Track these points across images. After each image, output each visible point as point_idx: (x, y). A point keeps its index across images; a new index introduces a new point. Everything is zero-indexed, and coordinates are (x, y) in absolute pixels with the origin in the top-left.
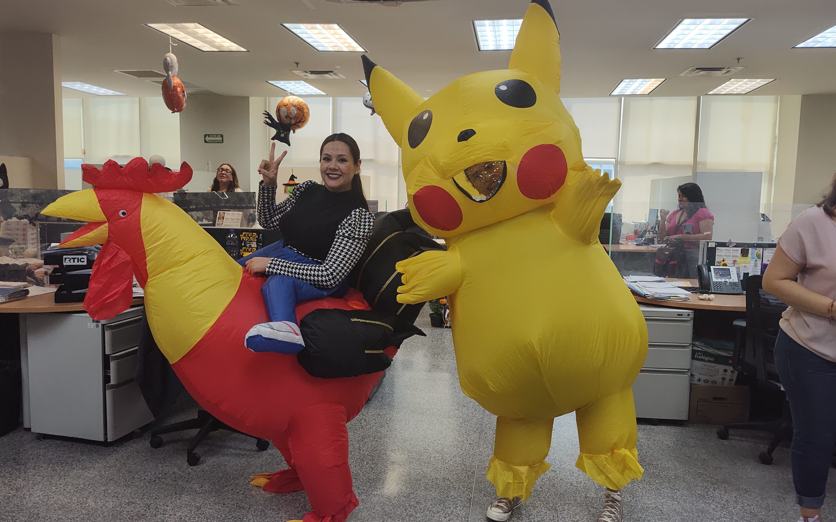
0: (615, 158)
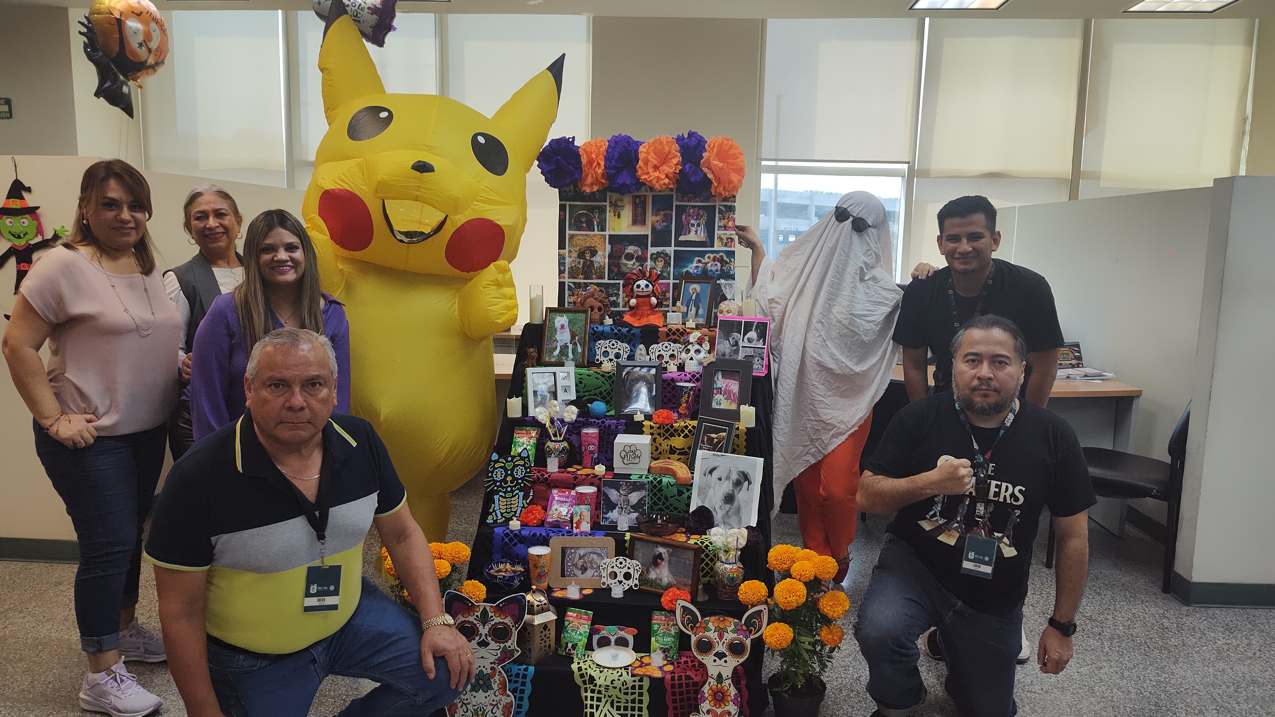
0: (908, 163)
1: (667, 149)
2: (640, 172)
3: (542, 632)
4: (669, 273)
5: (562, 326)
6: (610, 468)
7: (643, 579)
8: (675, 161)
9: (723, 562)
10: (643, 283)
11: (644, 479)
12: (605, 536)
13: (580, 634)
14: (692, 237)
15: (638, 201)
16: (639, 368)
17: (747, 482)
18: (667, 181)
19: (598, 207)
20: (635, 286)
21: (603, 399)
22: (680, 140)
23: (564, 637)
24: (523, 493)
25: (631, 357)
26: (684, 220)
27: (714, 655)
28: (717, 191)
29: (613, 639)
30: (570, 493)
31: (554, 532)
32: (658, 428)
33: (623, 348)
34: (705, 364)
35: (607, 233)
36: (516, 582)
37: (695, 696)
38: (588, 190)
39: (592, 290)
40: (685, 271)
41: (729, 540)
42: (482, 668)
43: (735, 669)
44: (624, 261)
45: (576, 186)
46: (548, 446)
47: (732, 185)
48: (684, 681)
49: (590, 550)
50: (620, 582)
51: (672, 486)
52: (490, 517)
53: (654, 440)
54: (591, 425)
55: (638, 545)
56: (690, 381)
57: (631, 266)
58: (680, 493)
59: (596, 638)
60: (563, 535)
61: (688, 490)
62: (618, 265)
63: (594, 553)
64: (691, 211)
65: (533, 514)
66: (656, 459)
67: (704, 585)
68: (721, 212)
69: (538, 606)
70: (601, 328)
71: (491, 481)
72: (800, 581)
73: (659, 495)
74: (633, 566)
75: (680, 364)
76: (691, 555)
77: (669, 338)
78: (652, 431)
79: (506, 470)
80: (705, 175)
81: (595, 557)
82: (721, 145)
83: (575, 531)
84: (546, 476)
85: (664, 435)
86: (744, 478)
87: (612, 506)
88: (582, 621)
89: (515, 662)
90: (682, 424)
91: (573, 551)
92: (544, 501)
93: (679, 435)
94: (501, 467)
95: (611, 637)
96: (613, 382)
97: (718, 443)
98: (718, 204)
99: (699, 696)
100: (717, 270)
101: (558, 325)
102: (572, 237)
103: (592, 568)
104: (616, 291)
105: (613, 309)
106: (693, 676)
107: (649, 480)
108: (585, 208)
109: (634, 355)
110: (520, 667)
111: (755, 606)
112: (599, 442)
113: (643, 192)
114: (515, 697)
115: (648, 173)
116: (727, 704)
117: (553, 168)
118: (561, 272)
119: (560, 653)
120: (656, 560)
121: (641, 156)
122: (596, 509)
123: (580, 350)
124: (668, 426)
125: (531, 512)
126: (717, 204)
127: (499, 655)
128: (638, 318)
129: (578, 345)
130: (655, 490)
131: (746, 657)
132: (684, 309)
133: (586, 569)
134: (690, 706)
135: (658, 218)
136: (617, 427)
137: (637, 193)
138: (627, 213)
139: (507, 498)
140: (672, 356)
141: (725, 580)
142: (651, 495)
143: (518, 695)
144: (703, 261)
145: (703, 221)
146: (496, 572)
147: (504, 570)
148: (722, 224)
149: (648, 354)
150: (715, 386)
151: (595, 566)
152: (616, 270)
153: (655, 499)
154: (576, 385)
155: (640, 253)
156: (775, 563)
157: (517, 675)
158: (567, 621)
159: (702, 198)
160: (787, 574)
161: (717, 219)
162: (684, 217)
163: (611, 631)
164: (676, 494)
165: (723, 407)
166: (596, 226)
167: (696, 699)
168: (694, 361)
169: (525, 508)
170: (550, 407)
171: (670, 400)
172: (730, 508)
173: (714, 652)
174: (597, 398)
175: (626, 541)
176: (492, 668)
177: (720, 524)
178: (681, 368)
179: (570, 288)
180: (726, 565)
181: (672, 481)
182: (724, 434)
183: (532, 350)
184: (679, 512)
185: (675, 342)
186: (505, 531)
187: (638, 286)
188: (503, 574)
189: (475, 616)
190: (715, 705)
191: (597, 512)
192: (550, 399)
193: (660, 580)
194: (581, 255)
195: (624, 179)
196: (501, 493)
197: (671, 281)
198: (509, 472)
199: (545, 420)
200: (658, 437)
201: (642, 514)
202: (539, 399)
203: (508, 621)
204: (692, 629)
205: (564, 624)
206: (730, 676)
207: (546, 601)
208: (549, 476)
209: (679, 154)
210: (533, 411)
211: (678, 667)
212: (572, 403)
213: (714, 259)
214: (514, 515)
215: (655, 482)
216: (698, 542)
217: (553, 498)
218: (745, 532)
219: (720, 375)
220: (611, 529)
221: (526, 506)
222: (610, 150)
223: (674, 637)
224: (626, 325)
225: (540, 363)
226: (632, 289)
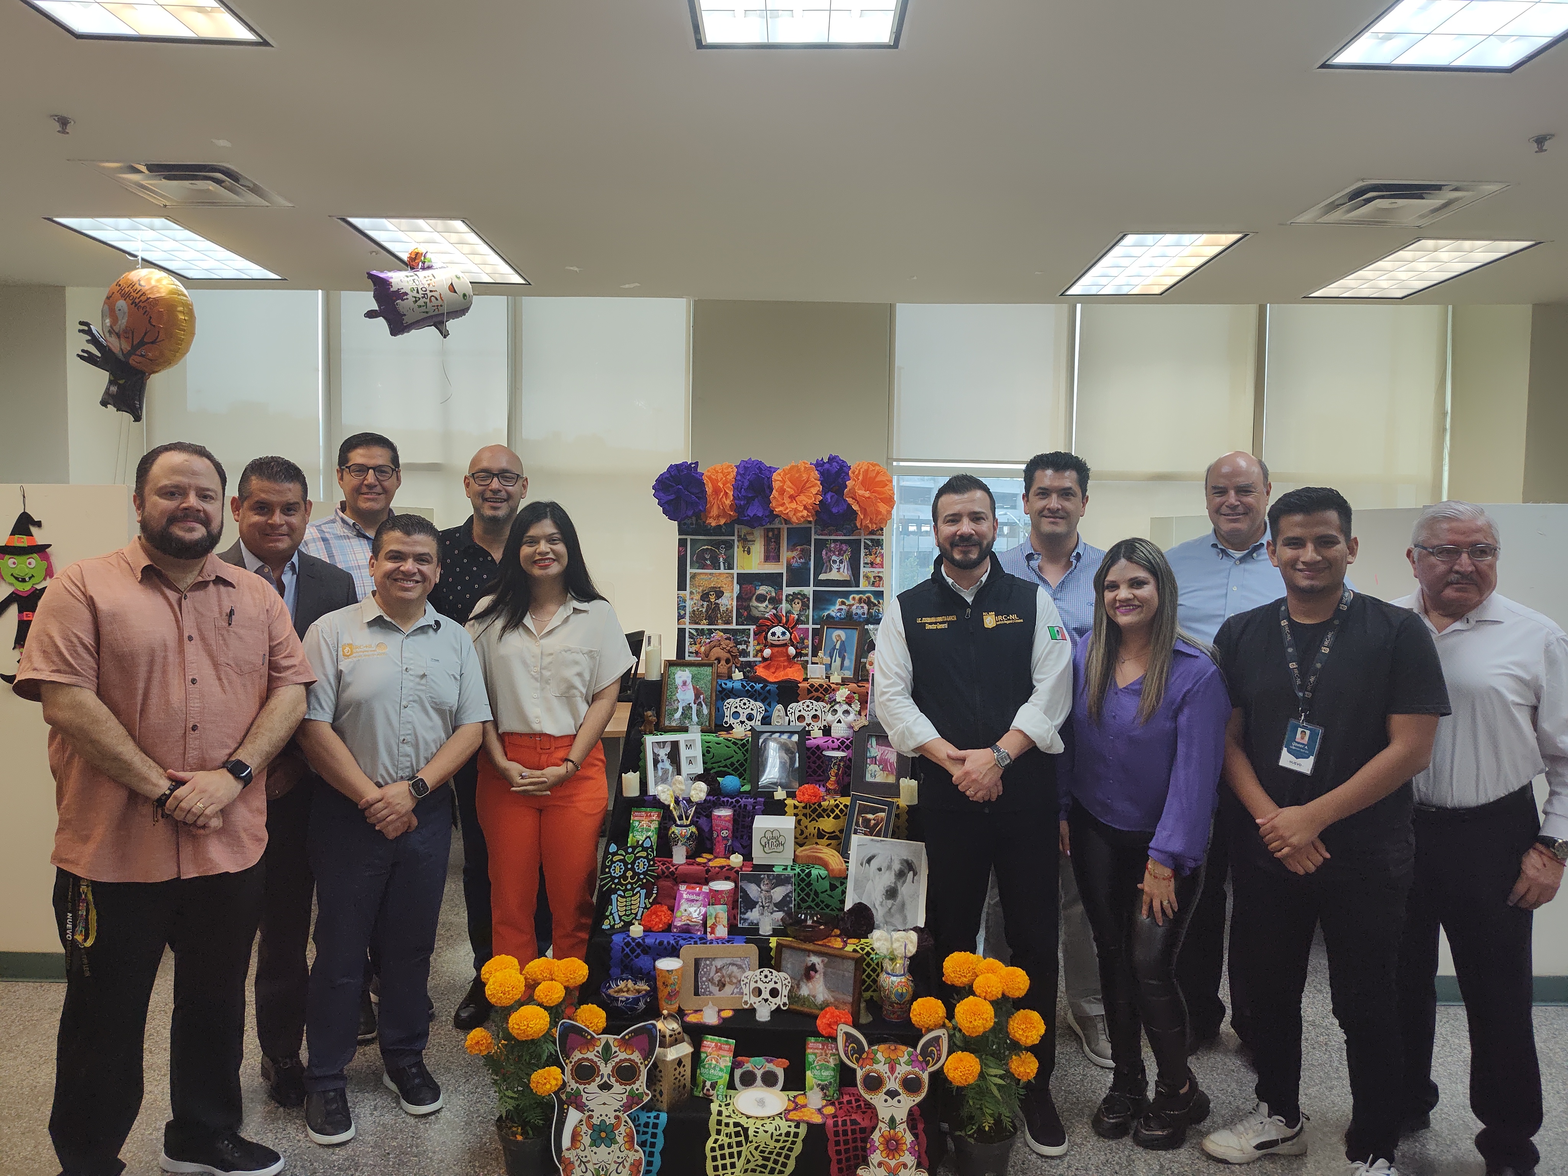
1: (805, 476)
2: (774, 504)
3: (675, 1069)
4: (807, 617)
5: (685, 683)
6: (748, 857)
7: (792, 996)
8: (814, 491)
9: (889, 974)
10: (778, 630)
11: (789, 872)
12: (746, 942)
13: (721, 1070)
14: (834, 575)
15: (770, 534)
16: (778, 734)
17: (911, 873)
18: (805, 513)
19: (724, 542)
20: (769, 634)
21: (736, 770)
22: (819, 465)
23: (701, 1074)
24: (645, 891)
25: (766, 720)
26: (824, 557)
27: (886, 1094)
28: (864, 524)
29: (759, 1074)
30: (700, 889)
31: (684, 939)
32: (803, 808)
33: (757, 707)
34: (856, 729)
35: (735, 572)
36: (642, 1005)
37: (863, 1144)
38: (713, 524)
39: (717, 637)
40: (826, 614)
41: (896, 945)
42: (604, 1117)
43: (910, 1110)
44: (754, 603)
45: (698, 517)
46: (673, 832)
47: (880, 517)
48: (849, 1127)
49: (729, 961)
50: (766, 1000)
51: (823, 879)
52: (607, 922)
53: (799, 822)
54: (723, 805)
55: (786, 954)
56: (838, 749)
57: (763, 609)
58: (833, 887)
59: (738, 1073)
60: (696, 943)
61: (842, 884)
62: (748, 608)
63: (733, 964)
64: (833, 545)
65: (657, 916)
66: (801, 846)
67: (865, 1001)
68: (867, 547)
69: (671, 1036)
70: (730, 685)
71: (606, 878)
72: (985, 999)
73: (807, 890)
74: (781, 979)
75: (825, 726)
76: (850, 966)
77: (811, 695)
78: (796, 811)
79: (626, 864)
80: (849, 506)
81: (735, 969)
82: (867, 471)
83: (709, 937)
84: (672, 869)
85: (810, 816)
86: (909, 867)
87: (751, 904)
88: (721, 1052)
89: (642, 1108)
90: (832, 802)
91: (708, 962)
92: (670, 901)
93: (829, 816)
94: (620, 861)
95: (756, 1071)
96: (747, 751)
97: (876, 825)
98: (864, 538)
99: (868, 1146)
100: (863, 614)
101: (679, 681)
102: (693, 576)
103: (731, 983)
104: (745, 639)
105: (742, 659)
106: (859, 1120)
107: (796, 872)
108: (709, 542)
109: (770, 717)
110: (649, 1114)
111: (932, 1030)
112: (733, 826)
113: (776, 525)
114: (644, 1152)
115: (783, 504)
116: (902, 1154)
117: (672, 497)
118: (680, 617)
119: (696, 1094)
120: (809, 972)
121: (776, 485)
122: (733, 909)
123: (705, 711)
124: (816, 806)
125: (655, 913)
126: (862, 538)
127: (625, 1100)
128: (773, 670)
129: (704, 705)
130: (803, 885)
131: (923, 1095)
132: (827, 660)
133: (724, 985)
134: (856, 1157)
135: (795, 554)
136: (754, 808)
137: (769, 526)
138: (758, 548)
139: (626, 897)
140: (815, 717)
141: (893, 996)
142: (798, 890)
143: (648, 1149)
144: (847, 603)
145: (846, 557)
146: (616, 992)
147: (625, 989)
148: (868, 560)
149: (787, 715)
150: (868, 755)
151: (735, 981)
152: (745, 614)
153: (803, 895)
154: (704, 755)
155: (774, 594)
156: (953, 975)
157: (646, 1125)
158: (705, 1052)
159: (845, 531)
160: (968, 991)
161: (862, 554)
162: (824, 552)
163: (758, 1065)
164: (828, 888)
165: (878, 779)
166: (722, 564)
167: (864, 1149)
168: (843, 725)
169: (648, 909)
170: (675, 784)
171: (815, 772)
172: (893, 905)
173: (885, 1090)
174: (729, 771)
175: (771, 949)
176: (617, 1117)
177: (882, 925)
178: (827, 731)
179: (691, 636)
180: (894, 978)
181: (824, 873)
182: (883, 814)
183: (650, 713)
184: (832, 910)
185: (818, 699)
186: (624, 939)
187: (774, 634)
188: (625, 994)
189: (595, 1052)
190: (888, 1156)
191: (735, 911)
192: (673, 776)
193: (814, 997)
194: (705, 597)
195: (755, 510)
196: (619, 892)
197: (811, 626)
198: (629, 866)
199: (669, 800)
200: (803, 818)
201: (788, 914)
202: (660, 773)
203: (636, 1057)
204: (857, 1060)
205: (700, 1057)
206: (905, 1119)
207: (680, 1030)
208: (676, 869)
209: (819, 483)
210: (653, 790)
211: (840, 1108)
212: (699, 778)
213: (860, 600)
214: (635, 918)
215: (803, 875)
216: (858, 948)
217: (681, 895)
218: (914, 936)
219: (874, 741)
220: (751, 934)
221: (649, 906)
222: (739, 478)
223: (834, 1070)
224: (760, 680)
225: (660, 729)
226: (766, 638)
